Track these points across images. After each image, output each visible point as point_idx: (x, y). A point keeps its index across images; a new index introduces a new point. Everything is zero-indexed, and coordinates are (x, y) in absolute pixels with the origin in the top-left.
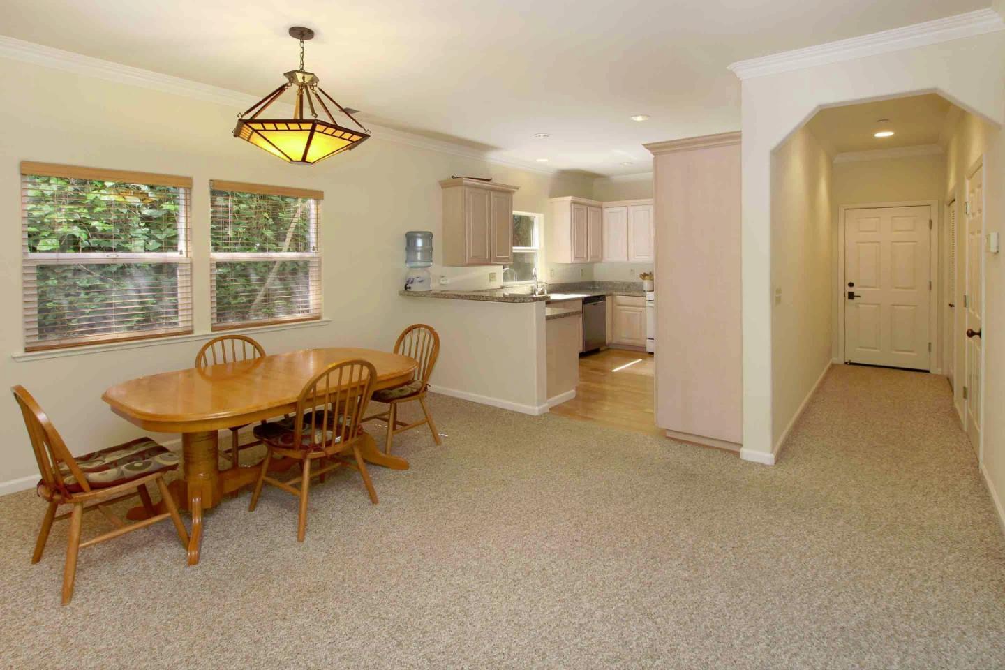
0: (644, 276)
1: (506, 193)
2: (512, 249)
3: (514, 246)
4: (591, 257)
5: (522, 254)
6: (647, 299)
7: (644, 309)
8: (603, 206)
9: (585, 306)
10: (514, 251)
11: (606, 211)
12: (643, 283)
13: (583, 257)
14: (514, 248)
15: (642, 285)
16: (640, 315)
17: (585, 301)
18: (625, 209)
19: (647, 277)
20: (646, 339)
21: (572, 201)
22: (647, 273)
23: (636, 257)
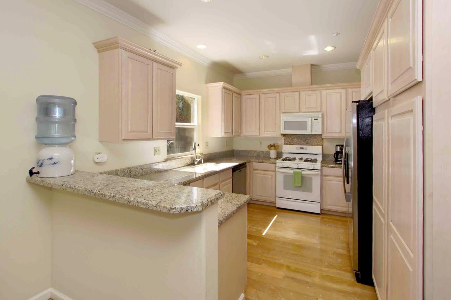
0: (270, 147)
1: (171, 67)
2: (175, 125)
3: (177, 121)
4: (235, 132)
5: (184, 130)
6: (277, 165)
7: (274, 173)
8: (242, 94)
9: (234, 173)
10: (177, 127)
11: (244, 98)
12: (269, 151)
13: (230, 132)
14: (177, 123)
15: (268, 153)
16: (271, 178)
17: (234, 169)
18: (258, 96)
19: (272, 148)
20: (276, 197)
21: (223, 86)
22: (272, 144)
23: (266, 132)
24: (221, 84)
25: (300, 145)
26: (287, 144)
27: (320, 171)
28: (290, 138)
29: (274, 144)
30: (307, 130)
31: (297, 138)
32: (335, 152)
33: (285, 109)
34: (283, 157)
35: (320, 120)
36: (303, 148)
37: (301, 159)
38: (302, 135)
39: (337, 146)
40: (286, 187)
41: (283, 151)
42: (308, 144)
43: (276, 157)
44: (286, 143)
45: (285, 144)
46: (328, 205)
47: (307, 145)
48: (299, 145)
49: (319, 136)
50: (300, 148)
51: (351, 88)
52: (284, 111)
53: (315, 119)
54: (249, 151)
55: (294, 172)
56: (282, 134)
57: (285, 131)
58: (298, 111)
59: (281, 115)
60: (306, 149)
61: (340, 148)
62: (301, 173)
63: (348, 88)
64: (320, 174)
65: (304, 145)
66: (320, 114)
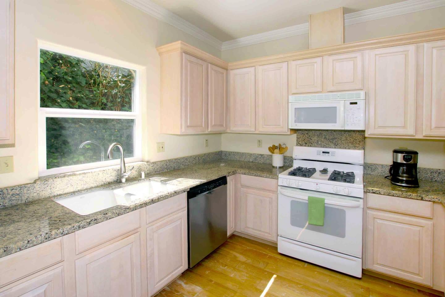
0: (273, 149)
4: (212, 127)
6: (280, 183)
7: (275, 195)
8: (229, 68)
11: (232, 73)
12: (271, 156)
13: (201, 126)
15: (270, 159)
16: (270, 203)
17: (194, 192)
18: (252, 70)
19: (277, 151)
20: (278, 235)
21: (181, 48)
22: (277, 145)
23: (264, 126)
24: (178, 45)
25: (323, 147)
26: (301, 145)
27: (361, 201)
28: (306, 135)
29: (280, 145)
30: (336, 123)
31: (318, 136)
32: (392, 163)
33: (296, 88)
34: (294, 165)
35: (361, 104)
36: (328, 153)
37: (325, 171)
38: (327, 130)
39: (396, 152)
40: (296, 222)
41: (294, 157)
42: (336, 146)
43: (281, 165)
44: (300, 143)
45: (297, 145)
46: (378, 264)
47: (335, 148)
48: (321, 147)
49: (358, 132)
50: (323, 152)
51: (427, 41)
52: (294, 91)
53: (351, 103)
54: (243, 153)
55: (309, 198)
56: (292, 130)
57: (296, 125)
58: (319, 89)
59: (290, 97)
60: (333, 154)
61: (404, 156)
62: (323, 200)
63: (422, 42)
64: (362, 207)
65: (330, 148)
66: (362, 93)
